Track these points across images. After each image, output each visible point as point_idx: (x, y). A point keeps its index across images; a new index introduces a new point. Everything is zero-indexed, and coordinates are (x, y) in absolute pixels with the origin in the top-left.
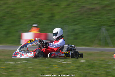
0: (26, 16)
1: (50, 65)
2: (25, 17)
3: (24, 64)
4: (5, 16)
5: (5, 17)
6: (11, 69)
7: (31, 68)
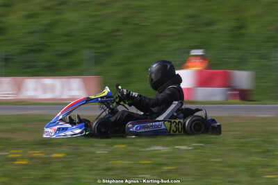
0: (171, 28)
1: (267, 153)
2: (170, 30)
3: (198, 151)
4: (118, 30)
5: (119, 33)
6: (167, 165)
7: (219, 162)
